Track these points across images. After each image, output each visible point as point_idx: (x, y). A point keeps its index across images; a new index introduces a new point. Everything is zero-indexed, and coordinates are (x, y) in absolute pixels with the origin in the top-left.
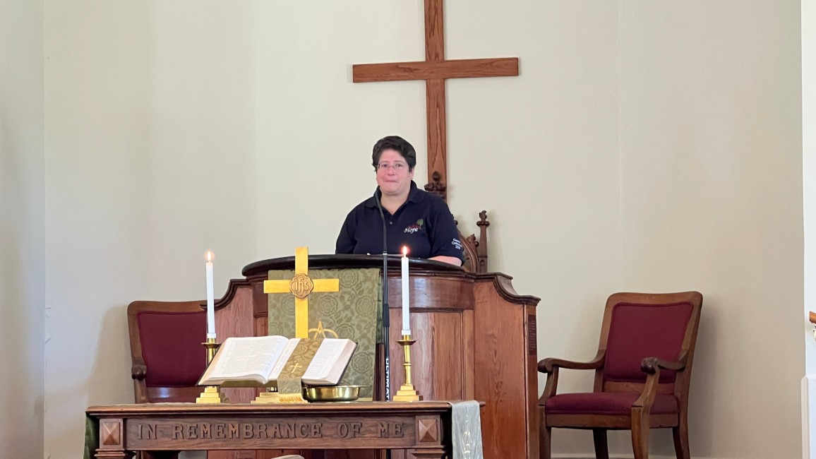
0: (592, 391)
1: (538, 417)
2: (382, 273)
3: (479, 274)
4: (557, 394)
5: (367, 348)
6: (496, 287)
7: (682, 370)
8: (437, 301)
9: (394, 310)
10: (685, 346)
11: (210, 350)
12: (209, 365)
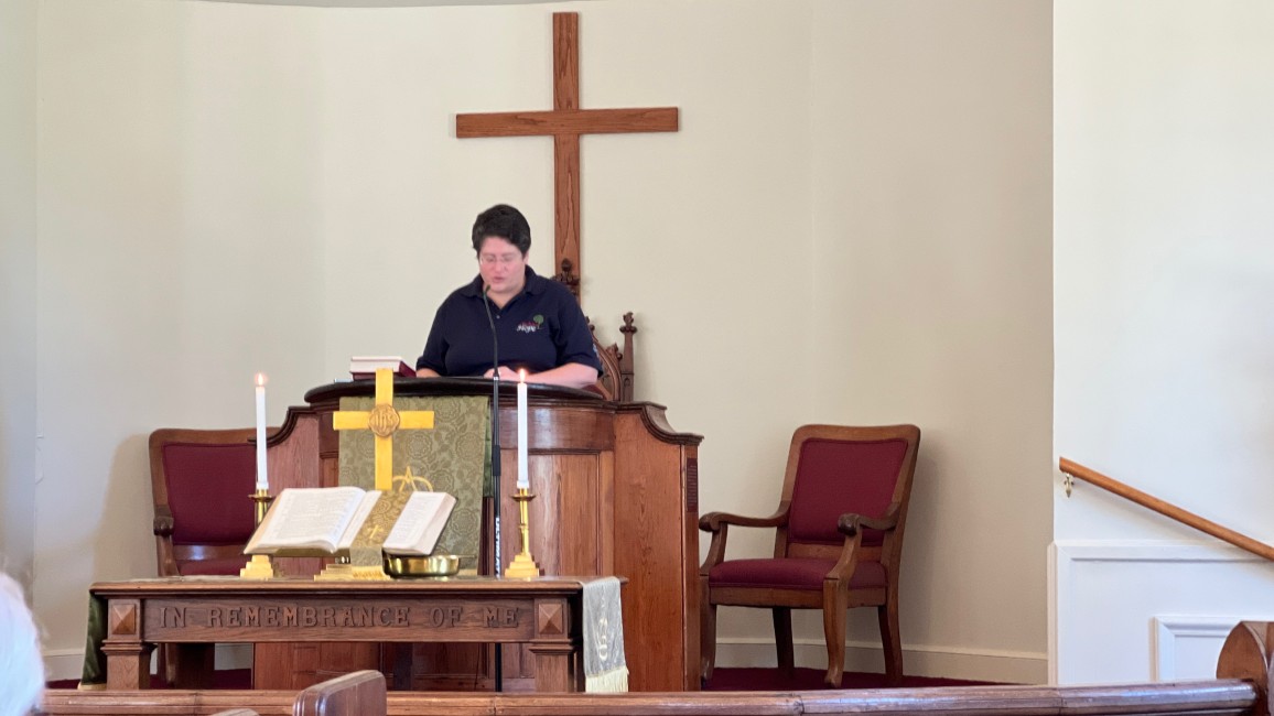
0: (770, 555)
1: (699, 590)
2: (491, 403)
3: (621, 403)
4: (726, 558)
5: (470, 503)
6: (644, 420)
7: (892, 529)
8: (565, 440)
9: (507, 452)
10: (896, 499)
11: (260, 504)
12: (258, 525)
